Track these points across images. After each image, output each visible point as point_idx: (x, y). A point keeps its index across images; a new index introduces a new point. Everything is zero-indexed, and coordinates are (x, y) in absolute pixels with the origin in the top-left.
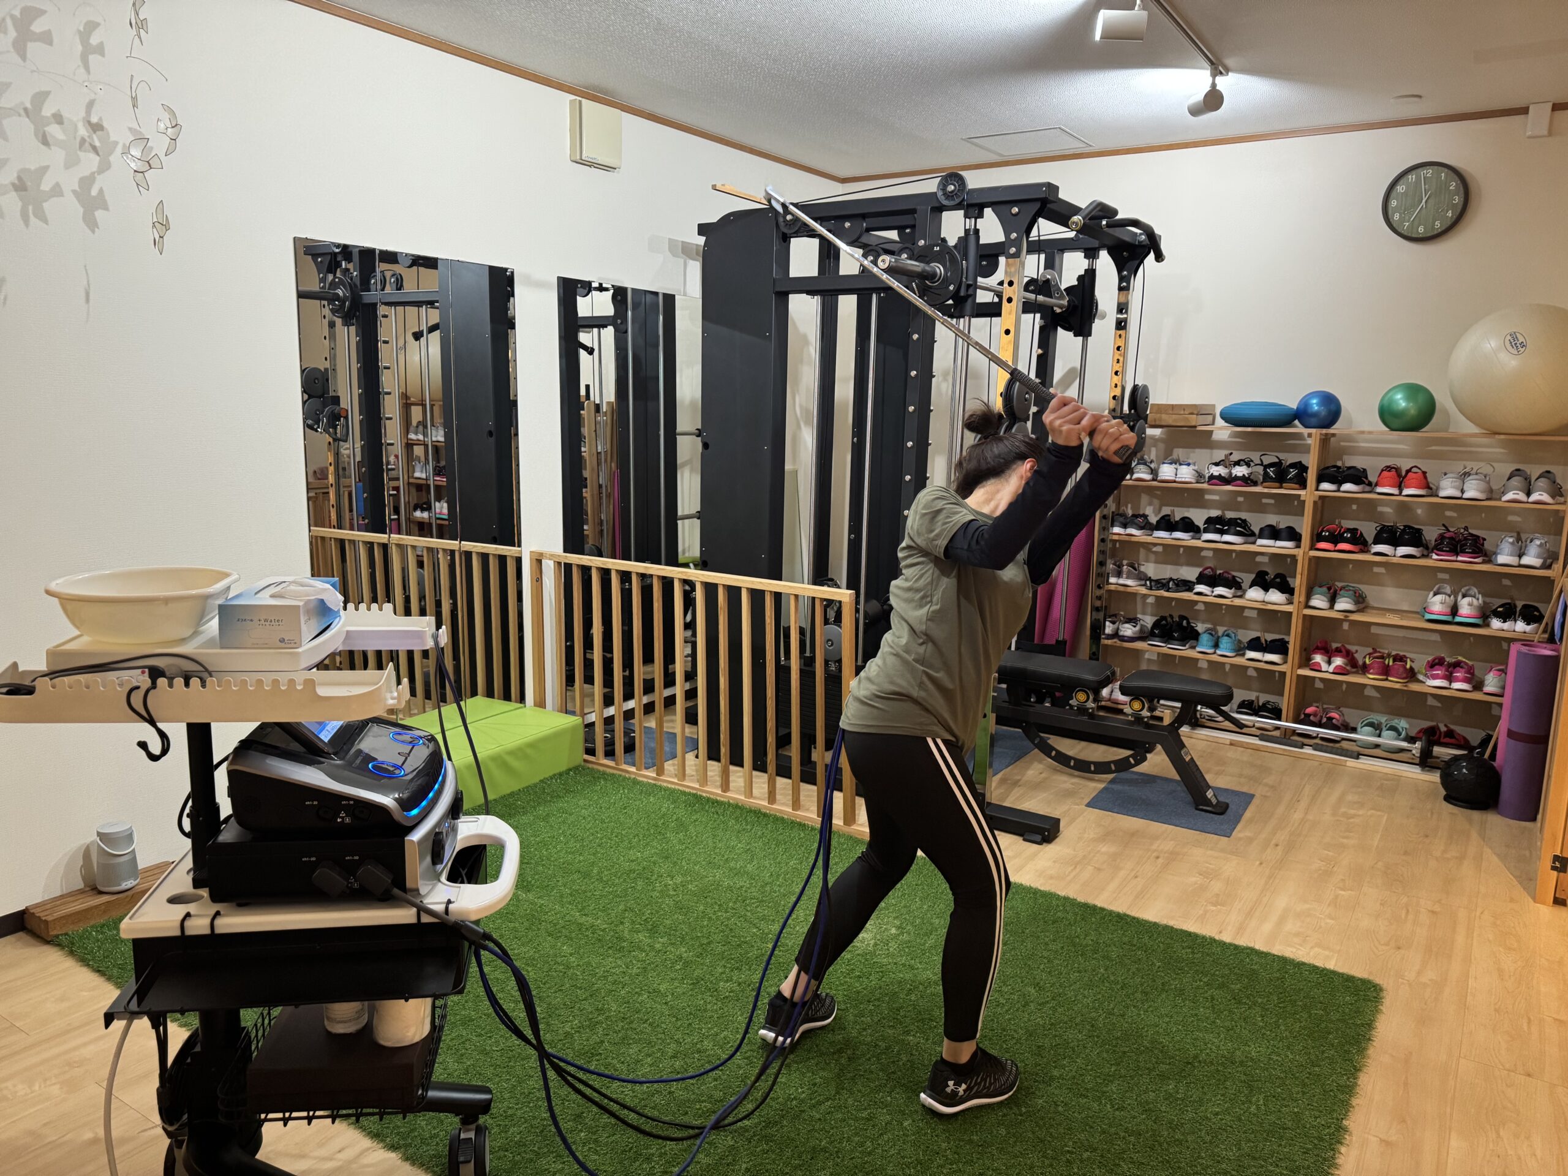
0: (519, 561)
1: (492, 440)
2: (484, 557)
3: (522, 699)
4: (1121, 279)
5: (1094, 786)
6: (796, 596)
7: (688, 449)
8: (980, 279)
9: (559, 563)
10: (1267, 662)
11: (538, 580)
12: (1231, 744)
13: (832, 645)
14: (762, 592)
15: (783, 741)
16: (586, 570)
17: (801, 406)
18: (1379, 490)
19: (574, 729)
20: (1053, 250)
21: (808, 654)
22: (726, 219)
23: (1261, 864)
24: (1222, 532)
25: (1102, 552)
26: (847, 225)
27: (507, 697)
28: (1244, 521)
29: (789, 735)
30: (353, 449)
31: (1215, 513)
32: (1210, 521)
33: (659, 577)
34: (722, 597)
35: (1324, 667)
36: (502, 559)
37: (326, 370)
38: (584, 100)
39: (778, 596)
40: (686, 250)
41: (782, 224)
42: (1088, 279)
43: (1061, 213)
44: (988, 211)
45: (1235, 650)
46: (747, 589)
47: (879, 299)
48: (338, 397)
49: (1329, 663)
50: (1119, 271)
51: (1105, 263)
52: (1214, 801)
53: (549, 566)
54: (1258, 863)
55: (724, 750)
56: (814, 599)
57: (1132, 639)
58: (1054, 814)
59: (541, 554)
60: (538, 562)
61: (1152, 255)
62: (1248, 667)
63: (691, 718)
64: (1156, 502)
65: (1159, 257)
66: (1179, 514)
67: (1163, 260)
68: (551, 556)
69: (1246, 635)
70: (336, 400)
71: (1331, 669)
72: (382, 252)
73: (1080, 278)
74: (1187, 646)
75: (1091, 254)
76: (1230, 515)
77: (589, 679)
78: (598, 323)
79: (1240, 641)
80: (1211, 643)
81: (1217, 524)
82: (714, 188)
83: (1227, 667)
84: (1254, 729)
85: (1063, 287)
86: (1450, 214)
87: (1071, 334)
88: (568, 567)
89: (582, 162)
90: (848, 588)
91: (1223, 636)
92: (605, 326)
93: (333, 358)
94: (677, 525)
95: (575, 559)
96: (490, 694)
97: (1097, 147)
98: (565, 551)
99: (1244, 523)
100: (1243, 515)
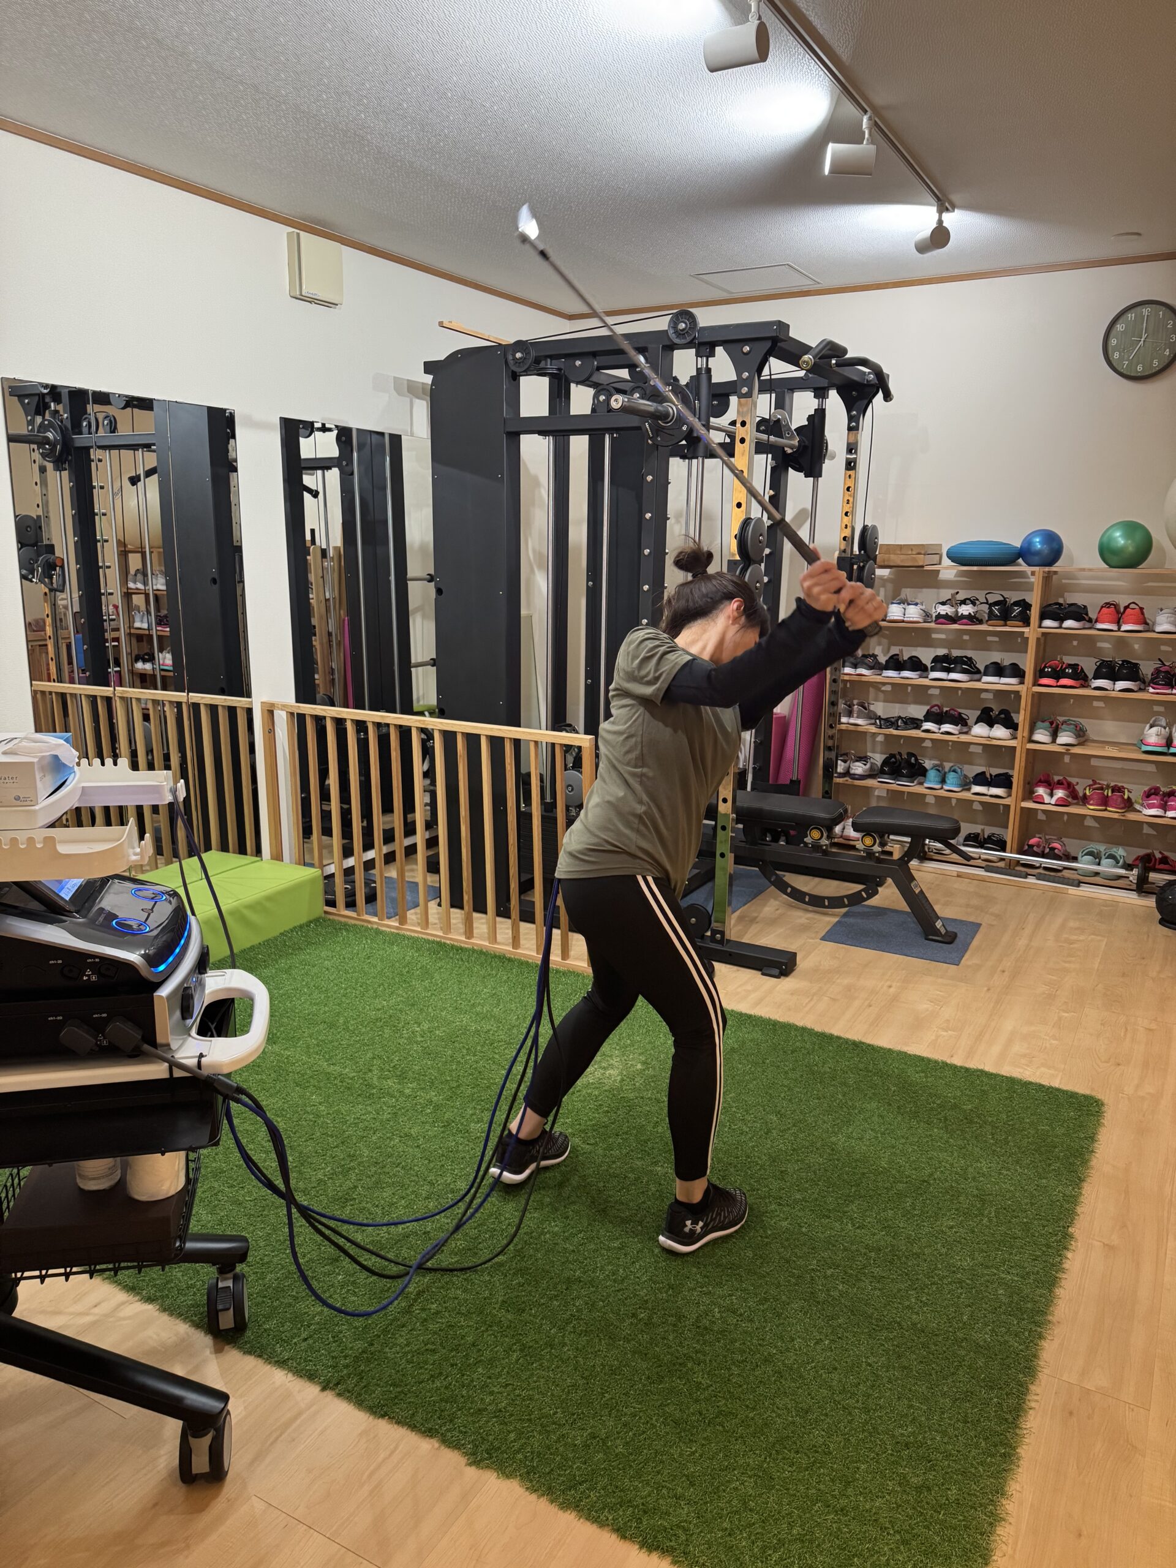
0: (249, 711)
1: (216, 587)
2: (213, 709)
3: (258, 851)
4: (851, 419)
5: (828, 920)
6: (536, 742)
7: (421, 595)
8: (712, 419)
9: (292, 714)
10: (991, 796)
11: (270, 731)
12: (958, 876)
13: (572, 790)
14: (502, 739)
15: (526, 886)
16: (319, 720)
17: (534, 551)
18: (1100, 626)
19: (312, 881)
20: (782, 390)
21: (548, 800)
22: (454, 357)
23: (989, 990)
24: (948, 670)
25: (834, 692)
26: (578, 363)
27: (242, 850)
28: (970, 659)
29: (531, 881)
30: (71, 599)
31: (941, 652)
32: (936, 660)
33: (395, 725)
34: (461, 745)
35: (1047, 799)
36: (232, 711)
37: (39, 517)
38: (302, 233)
39: (517, 743)
40: (412, 389)
41: (511, 362)
42: (818, 418)
43: (792, 352)
44: (719, 350)
45: (961, 785)
46: (487, 736)
47: (613, 440)
48: (52, 546)
49: (1051, 795)
50: (849, 411)
51: (834, 402)
52: (943, 931)
53: (281, 717)
54: (986, 989)
55: (467, 897)
56: (553, 745)
57: (862, 777)
58: (791, 948)
59: (273, 705)
60: (270, 713)
61: (880, 395)
62: (973, 801)
63: (433, 867)
64: (885, 641)
65: (888, 397)
66: (907, 653)
67: (891, 400)
68: (283, 707)
69: (972, 771)
70: (51, 549)
71: (1053, 801)
72: (95, 393)
73: (810, 418)
74: (916, 782)
75: (821, 393)
76: (956, 653)
77: (327, 831)
78: (323, 465)
79: (966, 776)
80: (938, 779)
81: (944, 663)
82: (441, 324)
83: (954, 802)
84: (980, 861)
85: (794, 427)
86: (1167, 352)
87: (802, 475)
88: (301, 718)
89: (302, 298)
90: (586, 733)
91: (950, 771)
92: (329, 468)
93: (46, 505)
94: (411, 672)
95: (308, 709)
96: (224, 848)
97: (826, 284)
98: (298, 701)
99: (970, 661)
100: (969, 653)
